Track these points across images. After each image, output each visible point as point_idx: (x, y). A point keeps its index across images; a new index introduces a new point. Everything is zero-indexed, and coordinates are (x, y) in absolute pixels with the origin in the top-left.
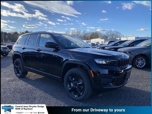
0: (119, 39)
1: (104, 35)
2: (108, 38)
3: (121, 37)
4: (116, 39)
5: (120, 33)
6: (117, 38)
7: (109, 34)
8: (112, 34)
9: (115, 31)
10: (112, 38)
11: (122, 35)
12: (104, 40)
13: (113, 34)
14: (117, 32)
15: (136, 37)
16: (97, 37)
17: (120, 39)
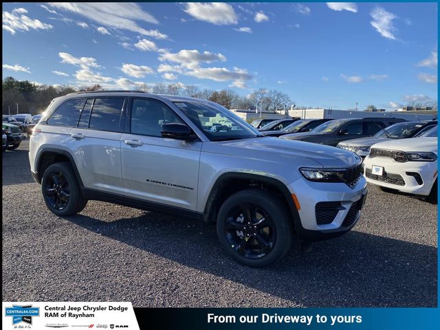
0: (283, 112)
1: (245, 99)
2: (255, 108)
3: (290, 109)
4: (275, 113)
5: (288, 98)
6: (279, 112)
7: (258, 99)
8: (267, 98)
9: (275, 91)
10: (267, 109)
11: (291, 104)
12: (246, 114)
13: (268, 101)
14: (279, 95)
15: (325, 110)
16: (227, 105)
17: (287, 114)
